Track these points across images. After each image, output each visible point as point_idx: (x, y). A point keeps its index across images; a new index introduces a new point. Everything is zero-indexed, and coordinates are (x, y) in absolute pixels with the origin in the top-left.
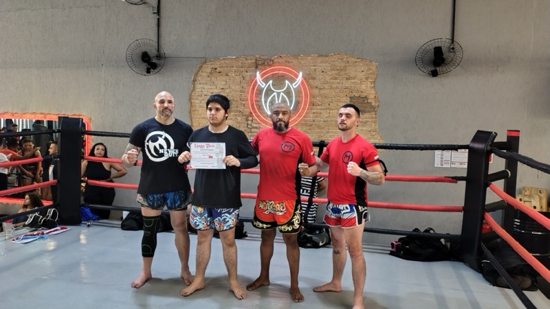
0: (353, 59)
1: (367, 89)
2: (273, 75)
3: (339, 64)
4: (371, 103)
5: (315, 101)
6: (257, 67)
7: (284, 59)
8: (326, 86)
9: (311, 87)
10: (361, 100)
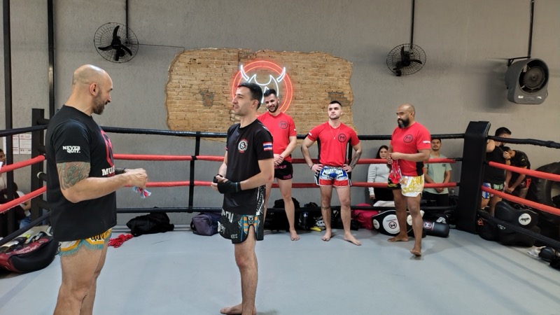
0: (331, 58)
1: (343, 85)
2: (256, 69)
3: (319, 61)
4: (346, 98)
5: (297, 95)
6: (239, 60)
7: (267, 54)
8: (307, 81)
9: (294, 82)
10: (338, 95)
